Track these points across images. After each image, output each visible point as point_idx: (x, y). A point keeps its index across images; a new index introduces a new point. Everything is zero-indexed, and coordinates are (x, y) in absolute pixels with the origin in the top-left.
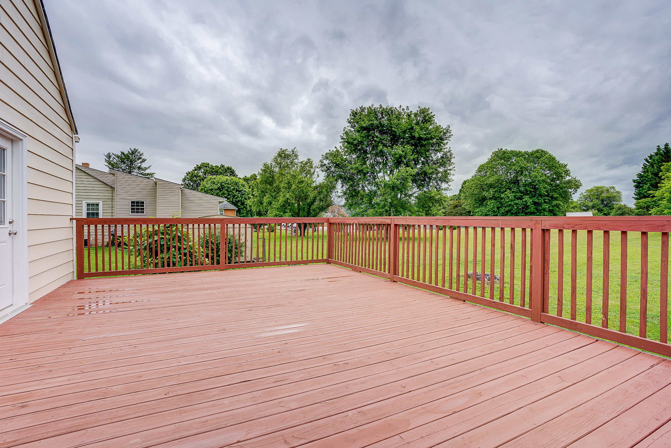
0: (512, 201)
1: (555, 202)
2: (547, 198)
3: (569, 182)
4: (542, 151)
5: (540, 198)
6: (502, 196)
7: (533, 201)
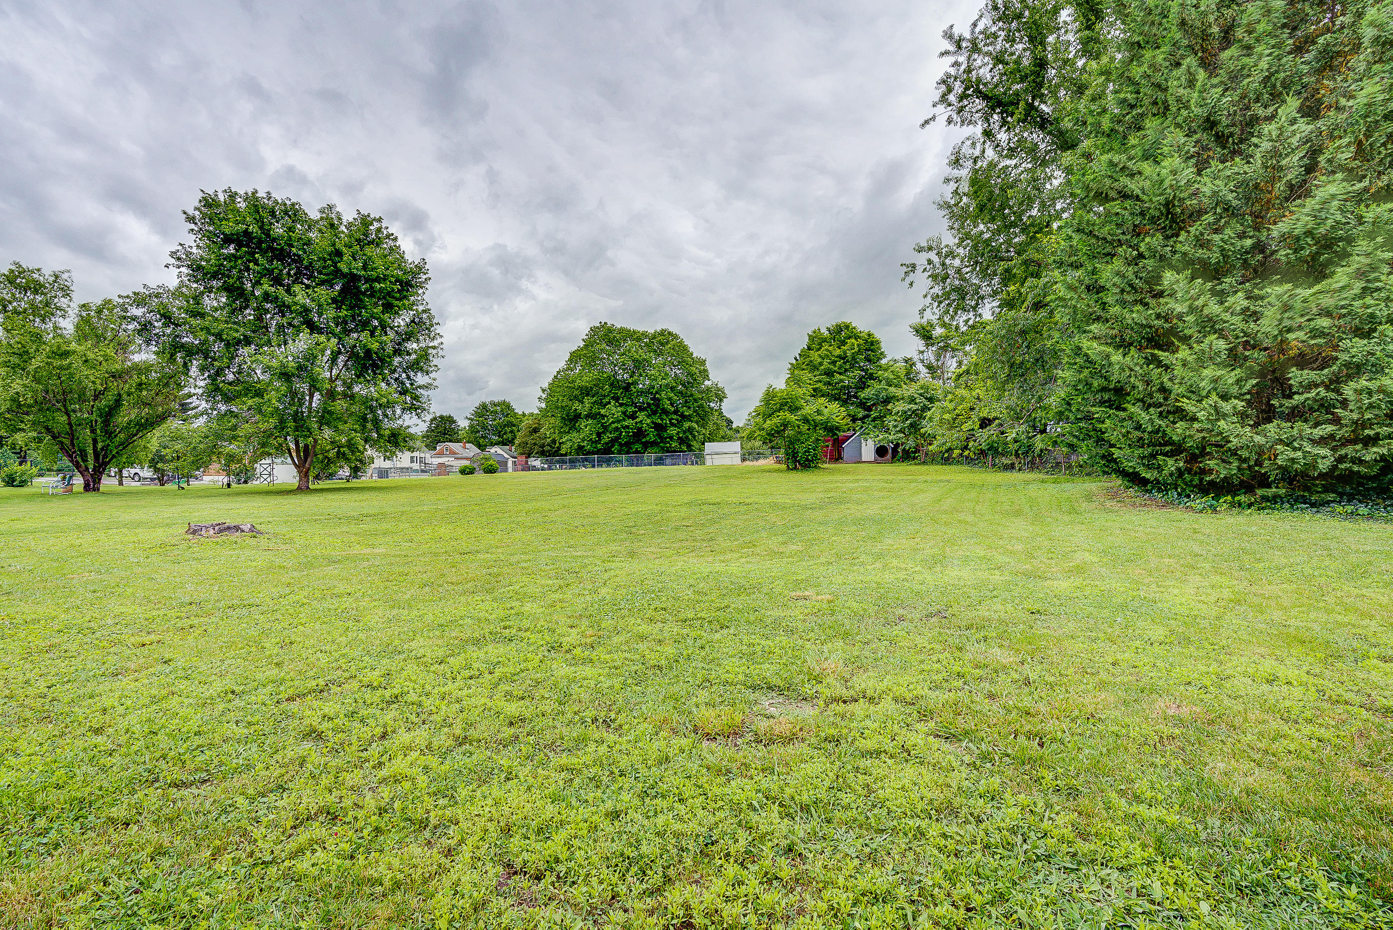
0: (619, 421)
1: (687, 425)
2: (675, 417)
3: (708, 390)
4: (669, 333)
5: (665, 417)
6: (603, 412)
7: (653, 422)
